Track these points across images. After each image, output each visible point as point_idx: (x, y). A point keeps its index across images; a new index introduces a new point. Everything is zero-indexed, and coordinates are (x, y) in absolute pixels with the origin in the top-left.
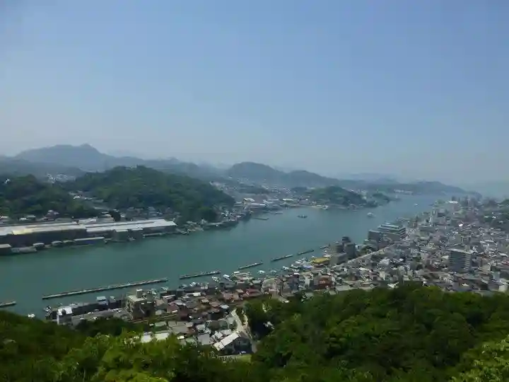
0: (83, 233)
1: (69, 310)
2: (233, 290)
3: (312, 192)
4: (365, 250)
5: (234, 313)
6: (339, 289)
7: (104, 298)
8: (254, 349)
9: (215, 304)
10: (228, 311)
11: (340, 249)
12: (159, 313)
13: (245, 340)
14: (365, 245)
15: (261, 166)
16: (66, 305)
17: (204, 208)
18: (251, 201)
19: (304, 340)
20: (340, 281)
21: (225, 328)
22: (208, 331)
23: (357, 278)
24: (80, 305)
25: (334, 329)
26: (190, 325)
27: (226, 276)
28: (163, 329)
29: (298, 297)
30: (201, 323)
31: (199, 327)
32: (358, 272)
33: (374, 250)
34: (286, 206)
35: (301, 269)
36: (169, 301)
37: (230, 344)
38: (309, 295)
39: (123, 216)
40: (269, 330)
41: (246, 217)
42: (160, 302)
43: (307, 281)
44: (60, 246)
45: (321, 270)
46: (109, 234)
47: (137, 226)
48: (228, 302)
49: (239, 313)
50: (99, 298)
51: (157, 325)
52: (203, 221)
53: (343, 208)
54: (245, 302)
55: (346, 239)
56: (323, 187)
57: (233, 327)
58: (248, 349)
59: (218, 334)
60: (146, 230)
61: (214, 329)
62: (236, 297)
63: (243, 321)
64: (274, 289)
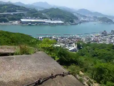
0: (44, 22)
1: (41, 38)
2: (75, 39)
3: (99, 18)
4: (109, 35)
5: (74, 44)
6: (100, 42)
7: (48, 36)
8: (77, 52)
9: (70, 41)
10: (73, 43)
11: (103, 33)
12: (58, 41)
13: (75, 49)
14: (110, 33)
15: (86, 10)
16: (41, 37)
17: (71, 19)
18: (82, 19)
19: (89, 52)
20: (101, 41)
21: (72, 46)
22: (68, 46)
23: (105, 41)
24: (43, 37)
25: (96, 51)
26: (64, 44)
27: (73, 36)
28: (59, 44)
29: (89, 43)
30: (67, 44)
31: (66, 45)
32: (106, 39)
33: (112, 35)
34: (91, 21)
35: (92, 37)
36: (61, 39)
37: (72, 50)
38: (92, 43)
39: (53, 19)
40: (81, 49)
41: (80, 23)
42: (59, 39)
43: (92, 40)
44: (40, 25)
45: (97, 38)
46: (50, 23)
47: (55, 22)
48: (73, 41)
49: (75, 44)
50: (47, 36)
51: (58, 43)
52: (70, 23)
53: (106, 23)
54: (77, 42)
55: (105, 31)
56: (102, 17)
57: (73, 46)
58: (76, 51)
59: (70, 47)
60: (57, 23)
61: (69, 46)
62: (75, 40)
63: (76, 46)
64: (84, 40)
